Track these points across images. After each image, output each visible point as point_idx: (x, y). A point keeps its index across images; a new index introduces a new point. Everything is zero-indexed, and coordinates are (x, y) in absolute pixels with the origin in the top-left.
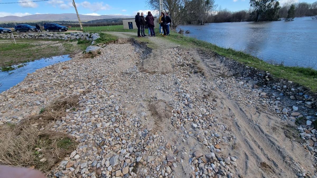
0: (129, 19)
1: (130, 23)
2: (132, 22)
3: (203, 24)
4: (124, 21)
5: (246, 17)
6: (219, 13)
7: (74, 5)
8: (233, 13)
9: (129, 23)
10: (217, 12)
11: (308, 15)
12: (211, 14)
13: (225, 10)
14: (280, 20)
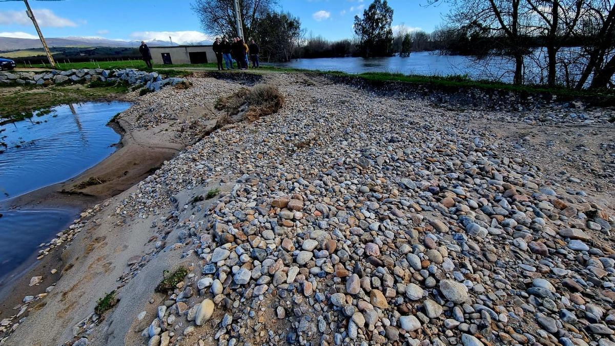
0: (162, 47)
1: (165, 55)
2: (169, 54)
3: (289, 61)
4: (152, 51)
5: (351, 50)
6: (310, 43)
7: (31, 16)
8: (331, 44)
9: (163, 54)
10: (306, 41)
11: (426, 50)
12: (298, 44)
13: (319, 38)
14: (394, 56)
